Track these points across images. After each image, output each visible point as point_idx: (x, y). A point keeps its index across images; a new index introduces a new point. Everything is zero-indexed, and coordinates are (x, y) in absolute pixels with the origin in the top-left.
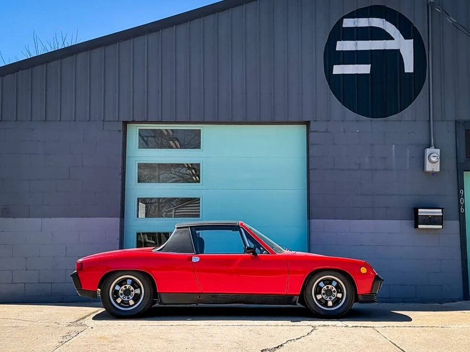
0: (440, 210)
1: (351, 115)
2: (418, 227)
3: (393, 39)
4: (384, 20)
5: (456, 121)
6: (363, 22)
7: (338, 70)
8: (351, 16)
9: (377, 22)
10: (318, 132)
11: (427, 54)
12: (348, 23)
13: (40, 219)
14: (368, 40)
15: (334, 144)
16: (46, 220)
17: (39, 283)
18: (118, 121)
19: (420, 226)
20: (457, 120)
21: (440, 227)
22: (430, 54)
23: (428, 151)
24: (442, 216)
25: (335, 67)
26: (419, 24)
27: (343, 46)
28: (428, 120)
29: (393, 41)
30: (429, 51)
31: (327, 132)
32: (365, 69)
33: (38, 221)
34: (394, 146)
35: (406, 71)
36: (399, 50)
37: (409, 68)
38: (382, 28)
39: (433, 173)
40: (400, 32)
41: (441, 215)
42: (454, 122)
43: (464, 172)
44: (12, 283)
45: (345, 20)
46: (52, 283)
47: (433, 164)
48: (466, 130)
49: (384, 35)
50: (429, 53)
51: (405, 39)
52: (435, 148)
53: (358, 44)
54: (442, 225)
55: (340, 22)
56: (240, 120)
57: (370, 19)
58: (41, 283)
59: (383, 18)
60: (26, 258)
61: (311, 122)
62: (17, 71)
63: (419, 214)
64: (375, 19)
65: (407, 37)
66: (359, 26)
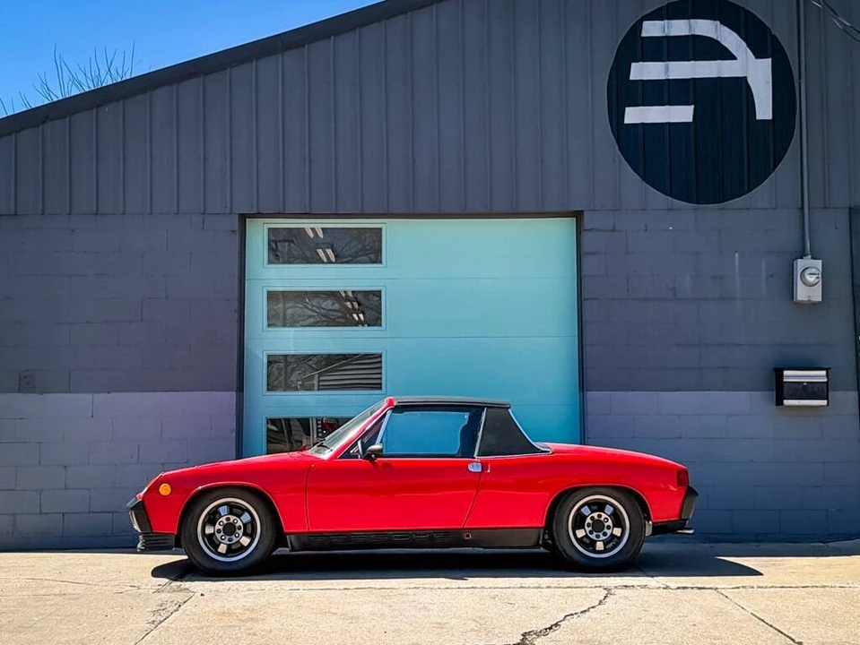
0: (824, 373)
1: (658, 198)
2: (782, 404)
3: (735, 58)
4: (718, 22)
5: (850, 208)
6: (679, 28)
7: (633, 115)
8: (657, 15)
9: (706, 27)
10: (598, 230)
11: (796, 85)
12: (652, 29)
13: (90, 395)
14: (689, 60)
15: (627, 253)
16: (101, 398)
17: (89, 512)
18: (231, 213)
19: (786, 402)
20: (853, 206)
21: (824, 402)
22: (803, 84)
23: (801, 264)
24: (827, 382)
25: (628, 110)
26: (782, 30)
27: (644, 71)
28: (800, 206)
29: (734, 61)
30: (800, 78)
31: (614, 230)
32: (682, 114)
33: (86, 398)
34: (737, 255)
35: (759, 116)
36: (746, 78)
37: (764, 111)
38: (715, 37)
39: (811, 305)
40: (748, 46)
41: (826, 380)
42: (847, 211)
44: (41, 513)
45: (646, 24)
46: (113, 512)
47: (809, 289)
49: (717, 51)
50: (800, 84)
51: (756, 58)
52: (812, 258)
53: (670, 67)
54: (827, 399)
55: (637, 27)
57: (692, 21)
58: (93, 512)
59: (715, 20)
60: (65, 467)
61: (585, 213)
62: (43, 122)
63: (785, 380)
64: (700, 21)
65: (759, 54)
66: (672, 34)
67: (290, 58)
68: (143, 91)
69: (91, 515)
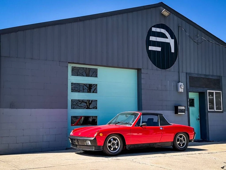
0: (184, 107)
1: (155, 67)
2: (178, 114)
3: (168, 38)
4: (165, 30)
5: (186, 73)
6: (158, 30)
8: (154, 26)
9: (163, 31)
10: (144, 73)
12: (154, 29)
13: (30, 110)
14: (160, 37)
15: (149, 79)
16: (33, 110)
17: (30, 142)
18: (67, 62)
19: (179, 113)
21: (184, 113)
22: (179, 46)
24: (185, 109)
25: (150, 47)
26: (176, 34)
27: (152, 38)
28: (178, 71)
30: (179, 44)
31: (147, 74)
32: (159, 49)
33: (29, 110)
34: (168, 81)
36: (170, 43)
37: (173, 51)
38: (164, 33)
39: (181, 92)
40: (170, 36)
43: (189, 93)
44: (16, 143)
45: (153, 28)
46: (36, 142)
47: (181, 90)
48: (189, 77)
52: (181, 83)
53: (157, 39)
54: (185, 113)
55: (151, 29)
56: (117, 66)
57: (161, 29)
60: (23, 130)
61: (142, 69)
62: (18, 31)
63: (179, 109)
64: (162, 29)
65: (172, 38)
66: (157, 31)
67: (81, 23)
68: (45, 26)
69: (30, 143)
